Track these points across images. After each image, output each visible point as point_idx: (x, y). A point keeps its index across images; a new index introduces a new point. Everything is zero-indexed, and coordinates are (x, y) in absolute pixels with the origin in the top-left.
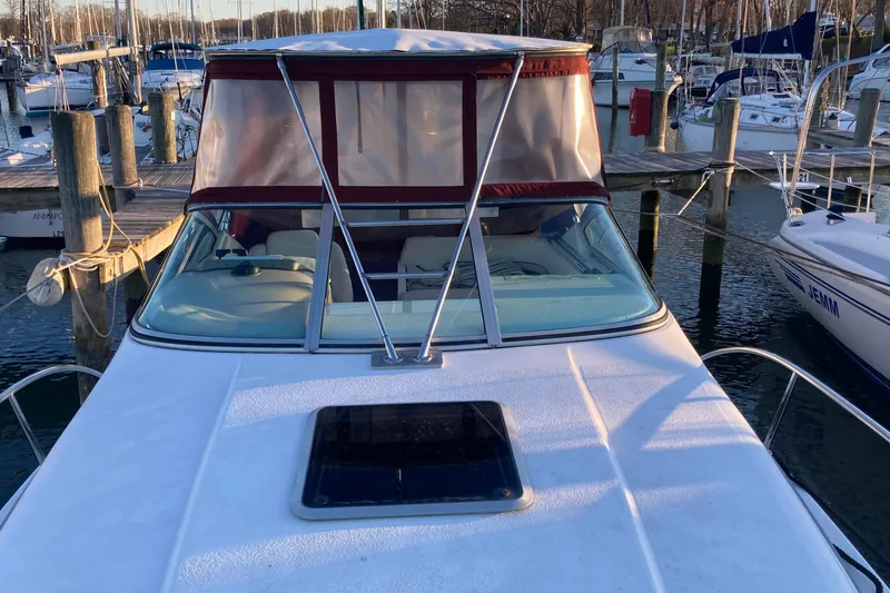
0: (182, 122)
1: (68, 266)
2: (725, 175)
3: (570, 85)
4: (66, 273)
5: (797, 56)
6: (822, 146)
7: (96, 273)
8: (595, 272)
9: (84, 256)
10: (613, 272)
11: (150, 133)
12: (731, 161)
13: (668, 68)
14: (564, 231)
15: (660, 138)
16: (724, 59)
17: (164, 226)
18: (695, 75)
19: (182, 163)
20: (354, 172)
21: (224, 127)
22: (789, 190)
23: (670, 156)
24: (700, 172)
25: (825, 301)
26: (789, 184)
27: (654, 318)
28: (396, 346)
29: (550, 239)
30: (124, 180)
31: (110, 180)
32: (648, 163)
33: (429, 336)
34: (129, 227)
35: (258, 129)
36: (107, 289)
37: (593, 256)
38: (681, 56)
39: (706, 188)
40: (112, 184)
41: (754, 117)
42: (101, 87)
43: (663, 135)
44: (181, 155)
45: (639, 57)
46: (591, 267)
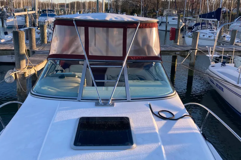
0: (49, 32)
1: (16, 72)
2: (195, 52)
3: (152, 31)
4: (15, 74)
5: (216, 20)
6: (221, 45)
7: (24, 74)
8: (157, 80)
9: (21, 70)
10: (162, 80)
11: (40, 35)
12: (197, 48)
13: (181, 21)
14: (150, 68)
15: (178, 41)
16: (196, 19)
17: (43, 62)
18: (188, 23)
19: (48, 44)
20: (93, 51)
21: (58, 38)
22: (211, 57)
23: (181, 46)
24: (188, 51)
25: (220, 88)
26: (212, 55)
27: (172, 94)
28: (102, 100)
29: (146, 69)
30: (32, 48)
31: (28, 48)
32: (174, 48)
33: (111, 98)
34: (33, 61)
35: (67, 39)
36: (26, 79)
37: (157, 75)
38: (184, 18)
39: (189, 55)
40: (29, 49)
41: (204, 36)
42: (27, 21)
43: (179, 40)
44: (48, 41)
45: (173, 18)
46: (156, 78)
